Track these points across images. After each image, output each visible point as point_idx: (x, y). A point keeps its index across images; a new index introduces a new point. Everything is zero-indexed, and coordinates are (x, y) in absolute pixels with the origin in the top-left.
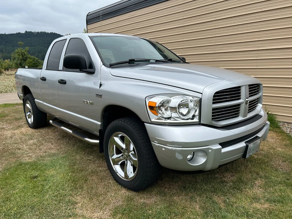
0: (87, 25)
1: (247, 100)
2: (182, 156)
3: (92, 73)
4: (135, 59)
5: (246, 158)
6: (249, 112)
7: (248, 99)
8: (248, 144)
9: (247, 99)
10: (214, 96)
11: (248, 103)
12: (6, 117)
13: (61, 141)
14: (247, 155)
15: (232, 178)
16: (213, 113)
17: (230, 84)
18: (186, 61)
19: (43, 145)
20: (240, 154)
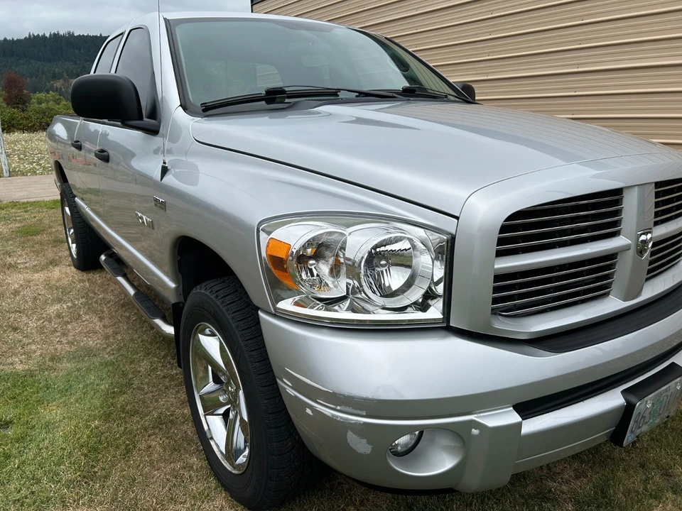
0: (252, 6)
1: (643, 237)
2: (368, 443)
3: (153, 131)
4: (286, 89)
5: (621, 445)
6: (647, 279)
7: (649, 236)
8: (632, 399)
9: (646, 234)
10: (504, 229)
11: (646, 250)
12: (38, 234)
13: (125, 312)
14: (628, 434)
15: (576, 484)
16: (496, 290)
17: (592, 177)
18: (476, 98)
19: (78, 319)
20: (601, 435)
